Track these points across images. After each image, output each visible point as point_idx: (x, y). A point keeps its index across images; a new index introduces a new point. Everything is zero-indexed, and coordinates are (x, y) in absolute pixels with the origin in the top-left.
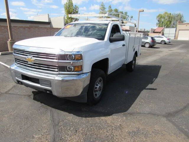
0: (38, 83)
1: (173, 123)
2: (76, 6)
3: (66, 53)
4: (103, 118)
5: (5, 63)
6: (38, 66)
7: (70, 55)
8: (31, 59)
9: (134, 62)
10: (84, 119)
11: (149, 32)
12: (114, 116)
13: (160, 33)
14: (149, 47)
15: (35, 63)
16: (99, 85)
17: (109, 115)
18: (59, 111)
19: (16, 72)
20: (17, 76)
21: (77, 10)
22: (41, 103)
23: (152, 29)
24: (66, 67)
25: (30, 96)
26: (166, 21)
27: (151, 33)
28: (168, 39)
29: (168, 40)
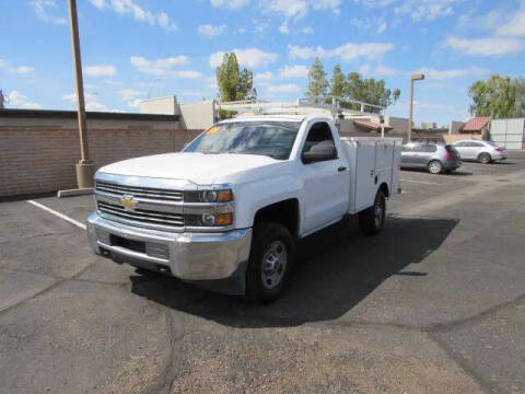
0: (143, 251)
1: (442, 345)
2: (245, 70)
3: (201, 189)
4: (280, 330)
5: (70, 216)
6: (144, 214)
7: (208, 192)
8: (131, 200)
9: (379, 210)
10: (237, 329)
11: (446, 131)
12: (307, 328)
13: (479, 132)
14: (441, 173)
15: (137, 210)
16: (276, 259)
17: (295, 325)
18: (186, 314)
19: (98, 229)
20: (100, 239)
21: (249, 81)
22: (149, 299)
23: (454, 123)
24: (201, 216)
25: (123, 285)
26: (499, 100)
27: (452, 133)
28: (498, 150)
29: (498, 153)
